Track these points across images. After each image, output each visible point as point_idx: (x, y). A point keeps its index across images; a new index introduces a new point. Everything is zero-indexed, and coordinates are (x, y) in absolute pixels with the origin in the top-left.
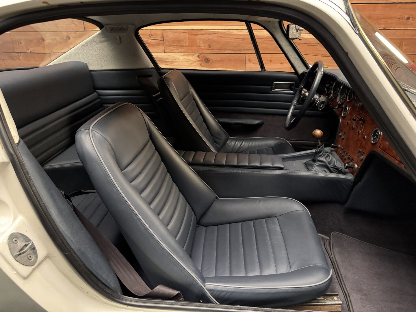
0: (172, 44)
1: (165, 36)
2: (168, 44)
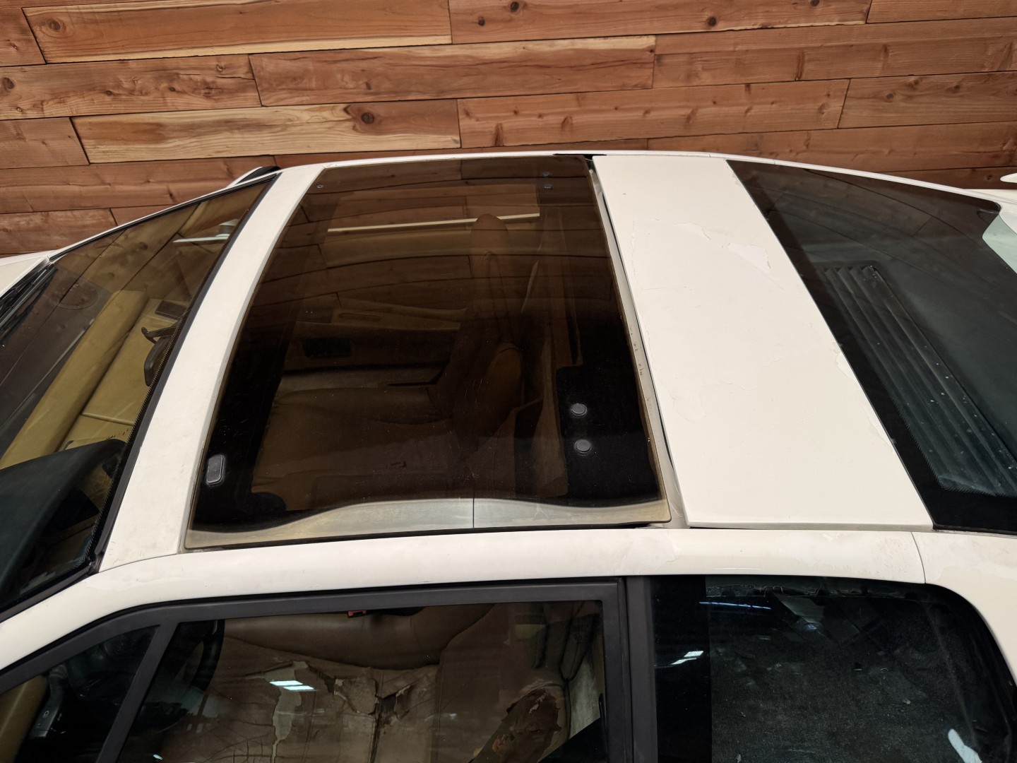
0: (278, 85)
1: (256, 69)
2: (265, 85)
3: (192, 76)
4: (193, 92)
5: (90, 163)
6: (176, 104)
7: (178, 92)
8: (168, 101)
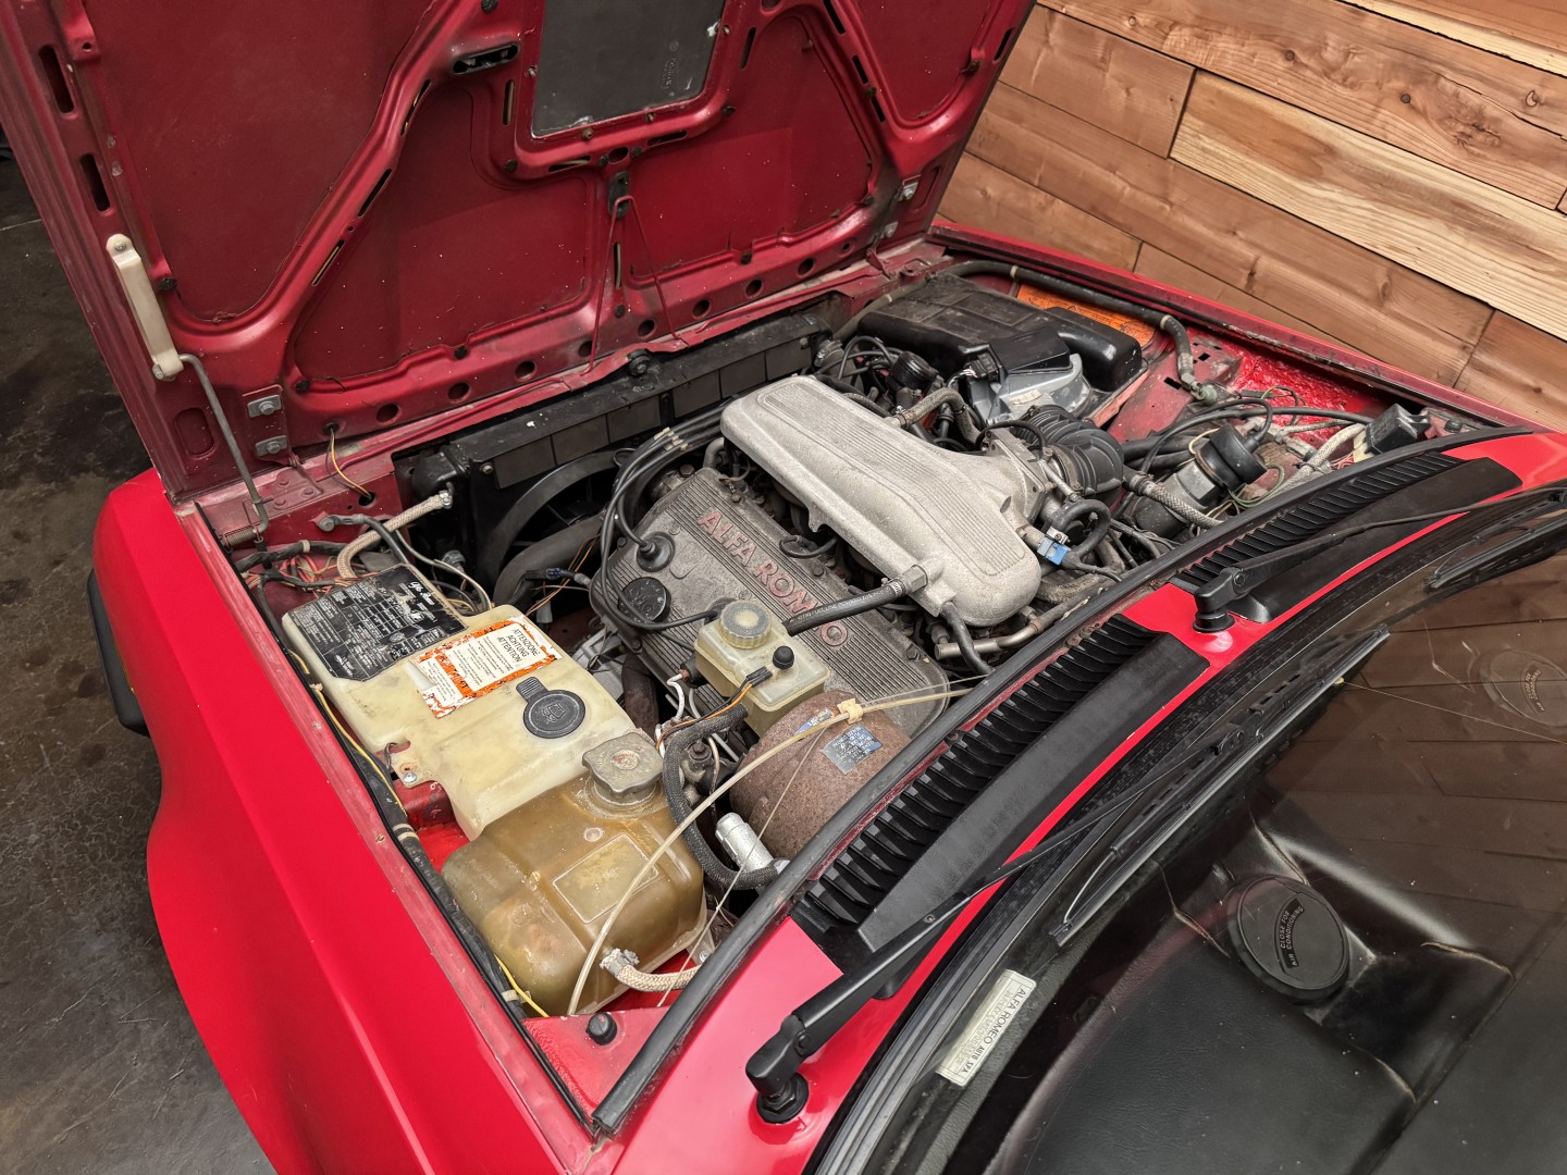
3: (1462, 91)
4: (1440, 121)
5: (1169, 157)
6: (1390, 128)
7: (1413, 108)
8: (1380, 116)
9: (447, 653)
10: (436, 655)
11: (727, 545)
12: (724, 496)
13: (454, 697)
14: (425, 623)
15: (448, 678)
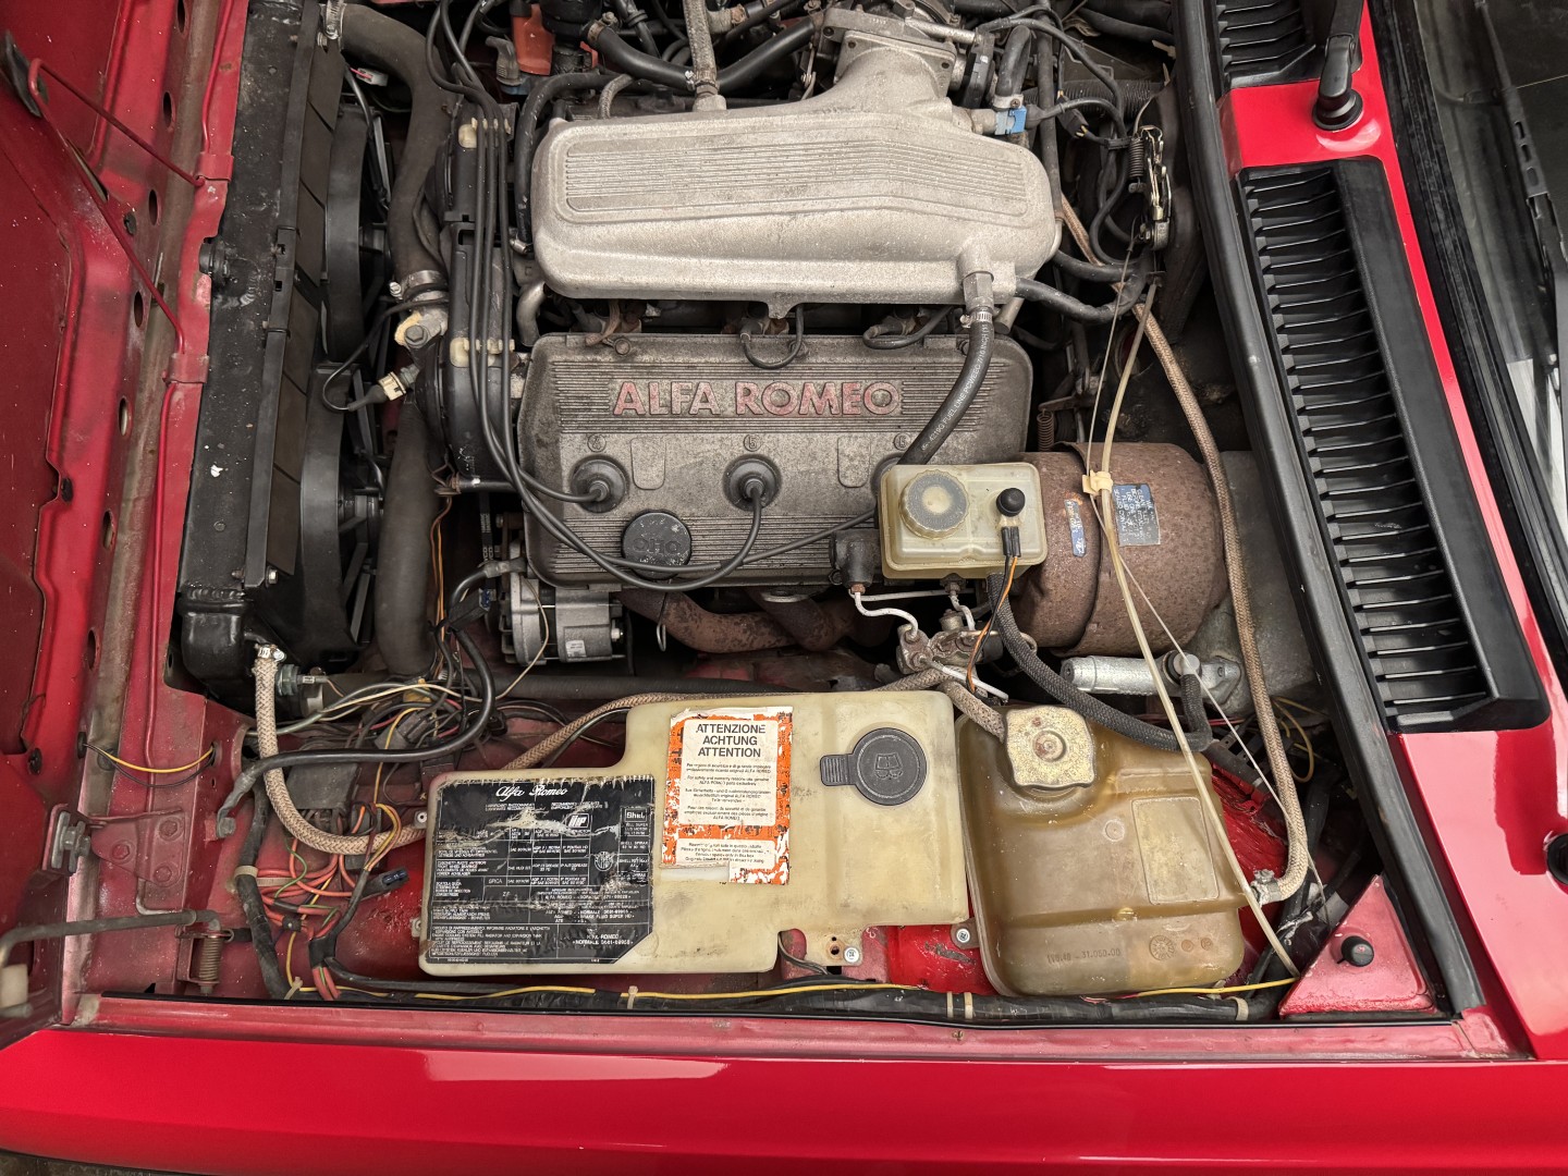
9: (683, 819)
10: (676, 836)
11: (677, 409)
12: (606, 358)
13: (767, 854)
14: (597, 818)
15: (726, 840)
